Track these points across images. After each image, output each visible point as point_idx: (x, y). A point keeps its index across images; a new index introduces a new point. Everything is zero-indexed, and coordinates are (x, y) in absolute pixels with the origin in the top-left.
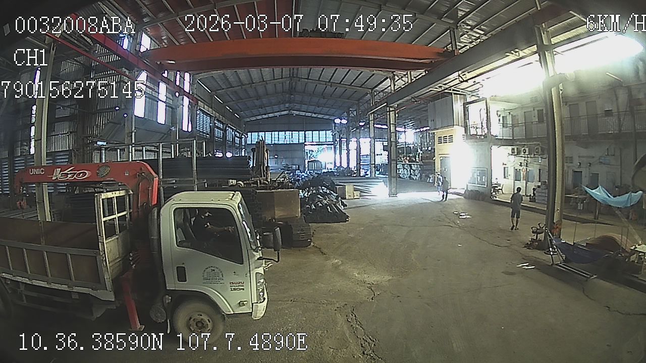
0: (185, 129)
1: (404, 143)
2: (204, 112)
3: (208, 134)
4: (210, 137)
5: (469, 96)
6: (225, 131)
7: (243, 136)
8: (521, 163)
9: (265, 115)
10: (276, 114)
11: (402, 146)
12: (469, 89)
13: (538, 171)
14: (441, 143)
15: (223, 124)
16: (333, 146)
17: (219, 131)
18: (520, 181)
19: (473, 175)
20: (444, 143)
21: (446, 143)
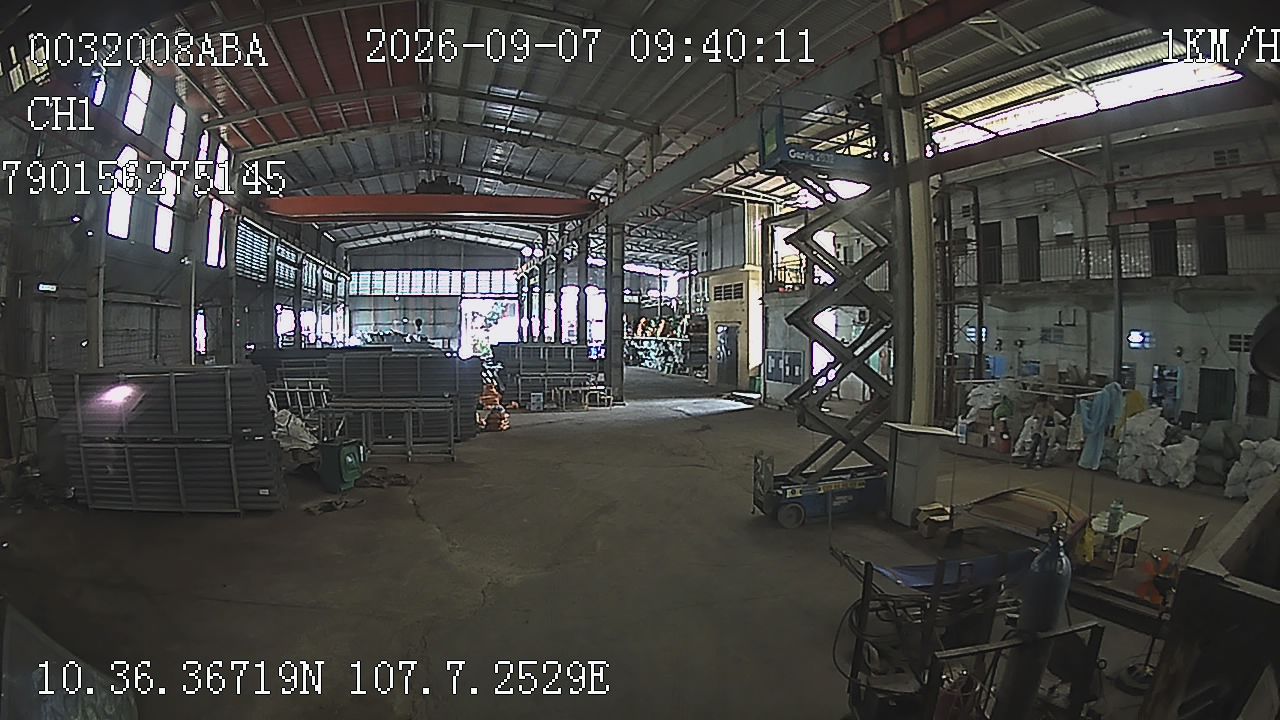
0: (212, 260)
1: (659, 300)
2: (254, 229)
3: (262, 273)
4: (267, 279)
5: (779, 206)
6: (300, 266)
7: (339, 279)
9: (385, 235)
10: (408, 235)
11: (654, 305)
12: (779, 193)
14: (720, 299)
15: (297, 253)
16: (516, 302)
17: (287, 265)
19: (777, 363)
20: (725, 299)
21: (729, 300)
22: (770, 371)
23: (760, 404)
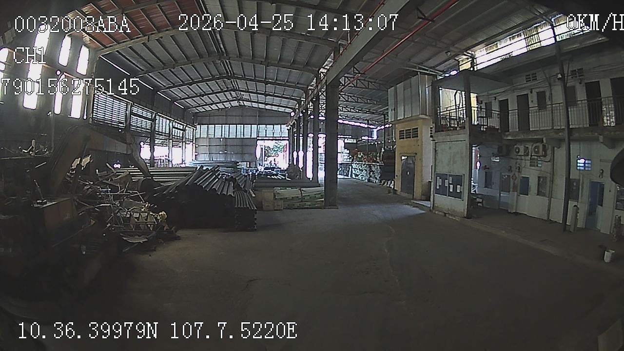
1: (367, 141)
3: (120, 123)
4: (125, 127)
5: (441, 77)
6: (153, 120)
7: (187, 129)
8: (511, 167)
9: (212, 104)
10: (227, 105)
11: (364, 144)
13: (537, 180)
14: (404, 138)
15: (152, 113)
17: (143, 119)
18: (509, 192)
19: (443, 182)
20: (406, 138)
21: (408, 139)
22: (438, 188)
23: (430, 210)
